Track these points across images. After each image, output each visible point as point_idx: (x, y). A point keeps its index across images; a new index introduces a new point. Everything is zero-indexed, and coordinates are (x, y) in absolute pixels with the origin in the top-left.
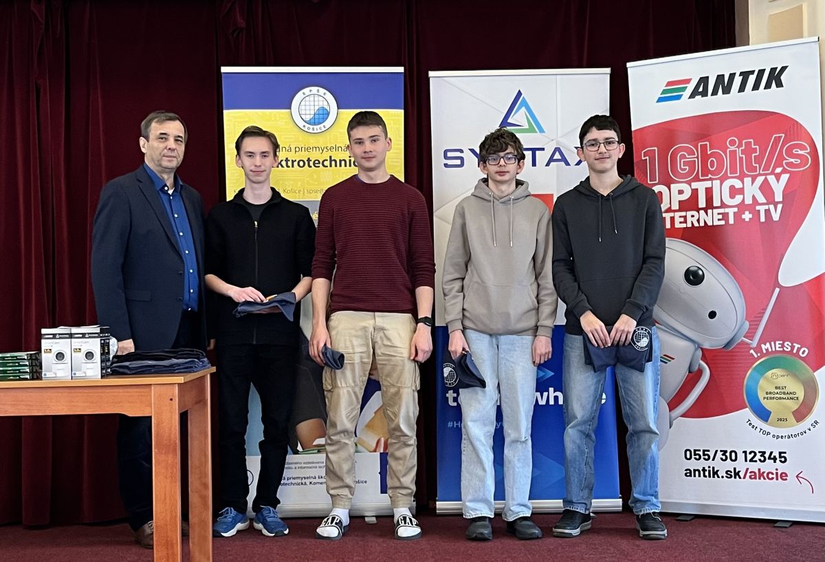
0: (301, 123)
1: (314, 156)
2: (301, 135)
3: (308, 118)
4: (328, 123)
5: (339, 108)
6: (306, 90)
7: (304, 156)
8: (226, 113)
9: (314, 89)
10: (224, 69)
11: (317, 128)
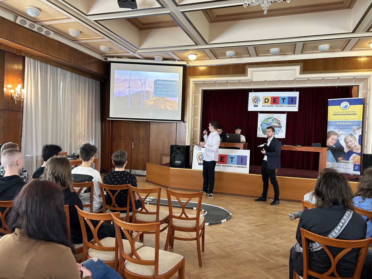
0: (342, 108)
1: (344, 113)
2: (342, 110)
3: (344, 107)
4: (347, 108)
5: (350, 105)
6: (344, 102)
7: (342, 113)
8: (329, 107)
9: (345, 102)
10: (329, 100)
11: (345, 109)
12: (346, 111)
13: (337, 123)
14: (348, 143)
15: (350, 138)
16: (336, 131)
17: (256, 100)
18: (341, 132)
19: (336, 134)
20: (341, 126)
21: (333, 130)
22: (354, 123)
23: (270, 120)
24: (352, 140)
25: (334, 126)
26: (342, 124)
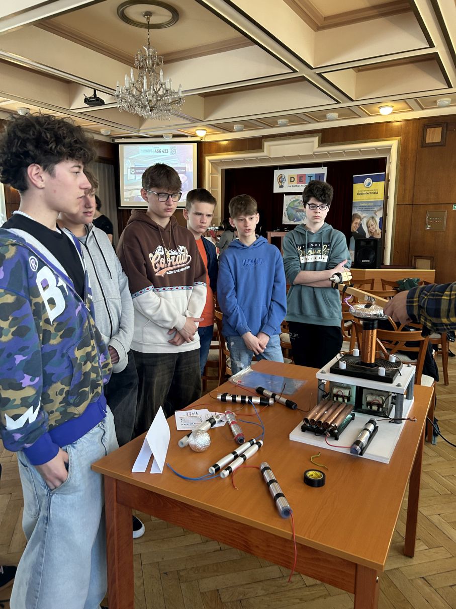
0: (366, 186)
1: (367, 192)
2: (366, 188)
3: (367, 184)
4: (371, 185)
5: (373, 182)
7: (365, 192)
8: (354, 184)
9: (369, 178)
10: (354, 176)
11: (369, 186)
12: (369, 189)
13: (361, 204)
14: (370, 227)
15: (371, 222)
16: (359, 213)
17: (281, 179)
18: (364, 215)
19: (359, 217)
20: (364, 208)
21: (357, 212)
22: (375, 203)
23: (296, 203)
24: (373, 223)
25: (358, 208)
26: (364, 204)
